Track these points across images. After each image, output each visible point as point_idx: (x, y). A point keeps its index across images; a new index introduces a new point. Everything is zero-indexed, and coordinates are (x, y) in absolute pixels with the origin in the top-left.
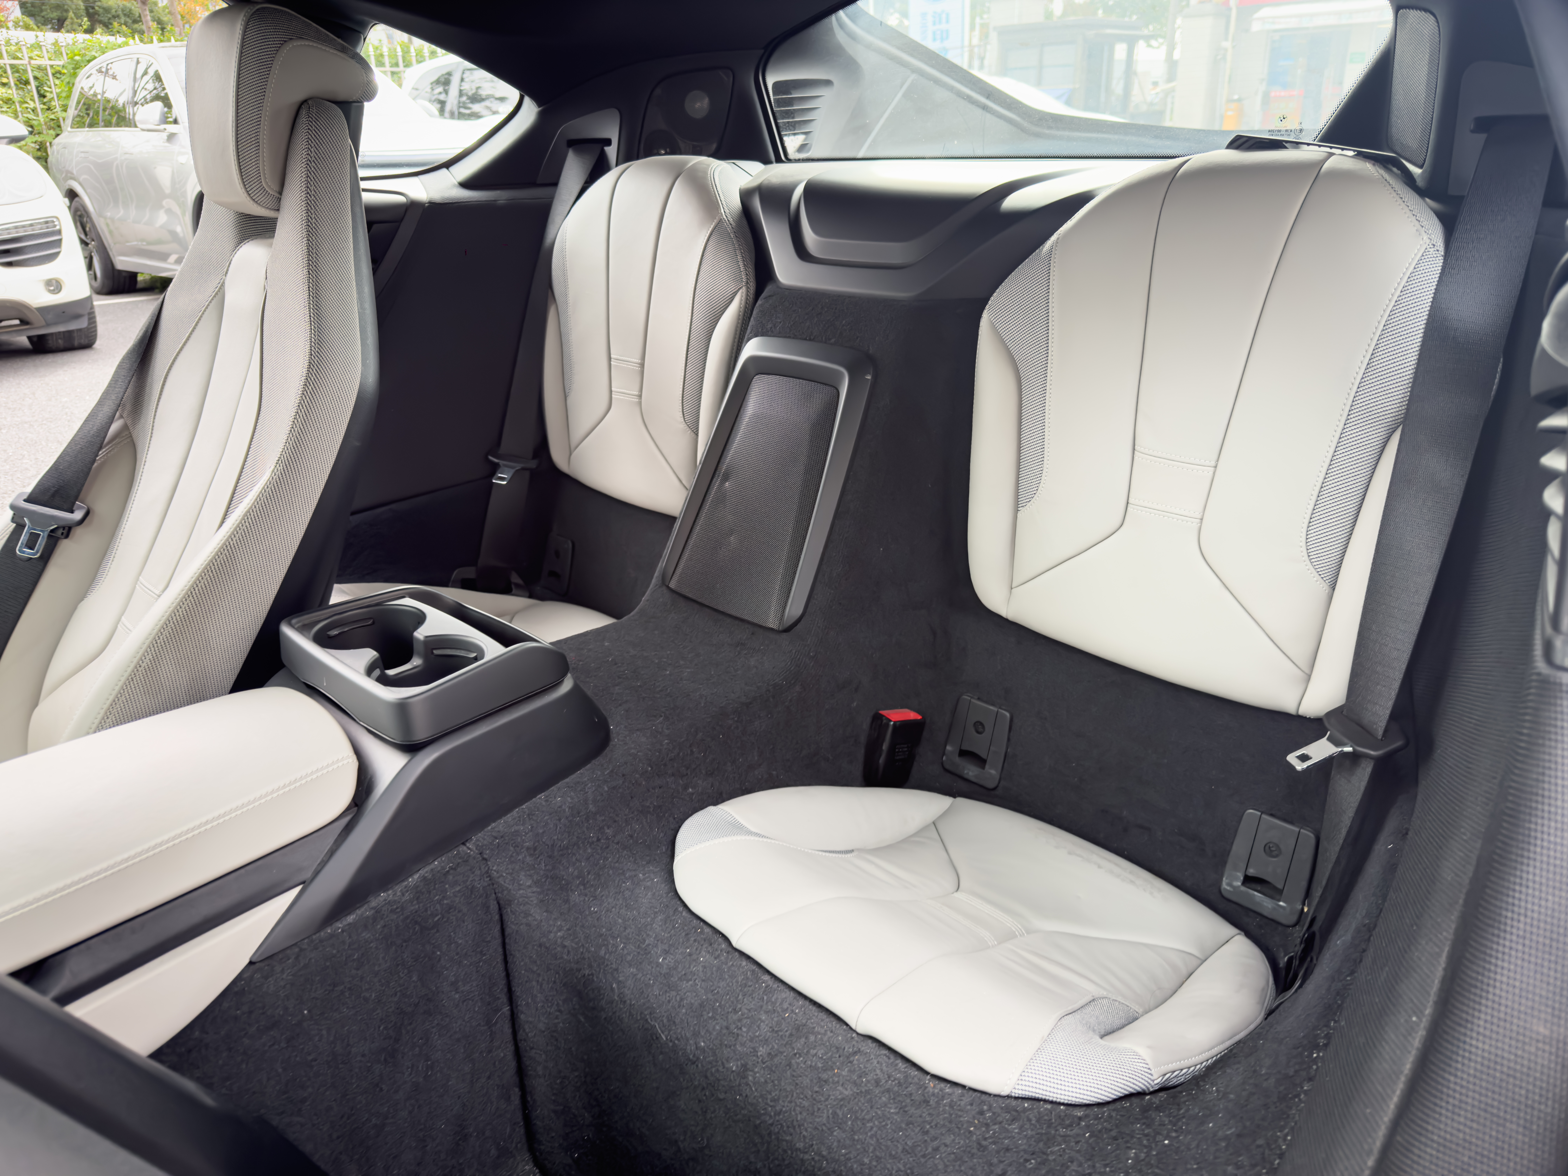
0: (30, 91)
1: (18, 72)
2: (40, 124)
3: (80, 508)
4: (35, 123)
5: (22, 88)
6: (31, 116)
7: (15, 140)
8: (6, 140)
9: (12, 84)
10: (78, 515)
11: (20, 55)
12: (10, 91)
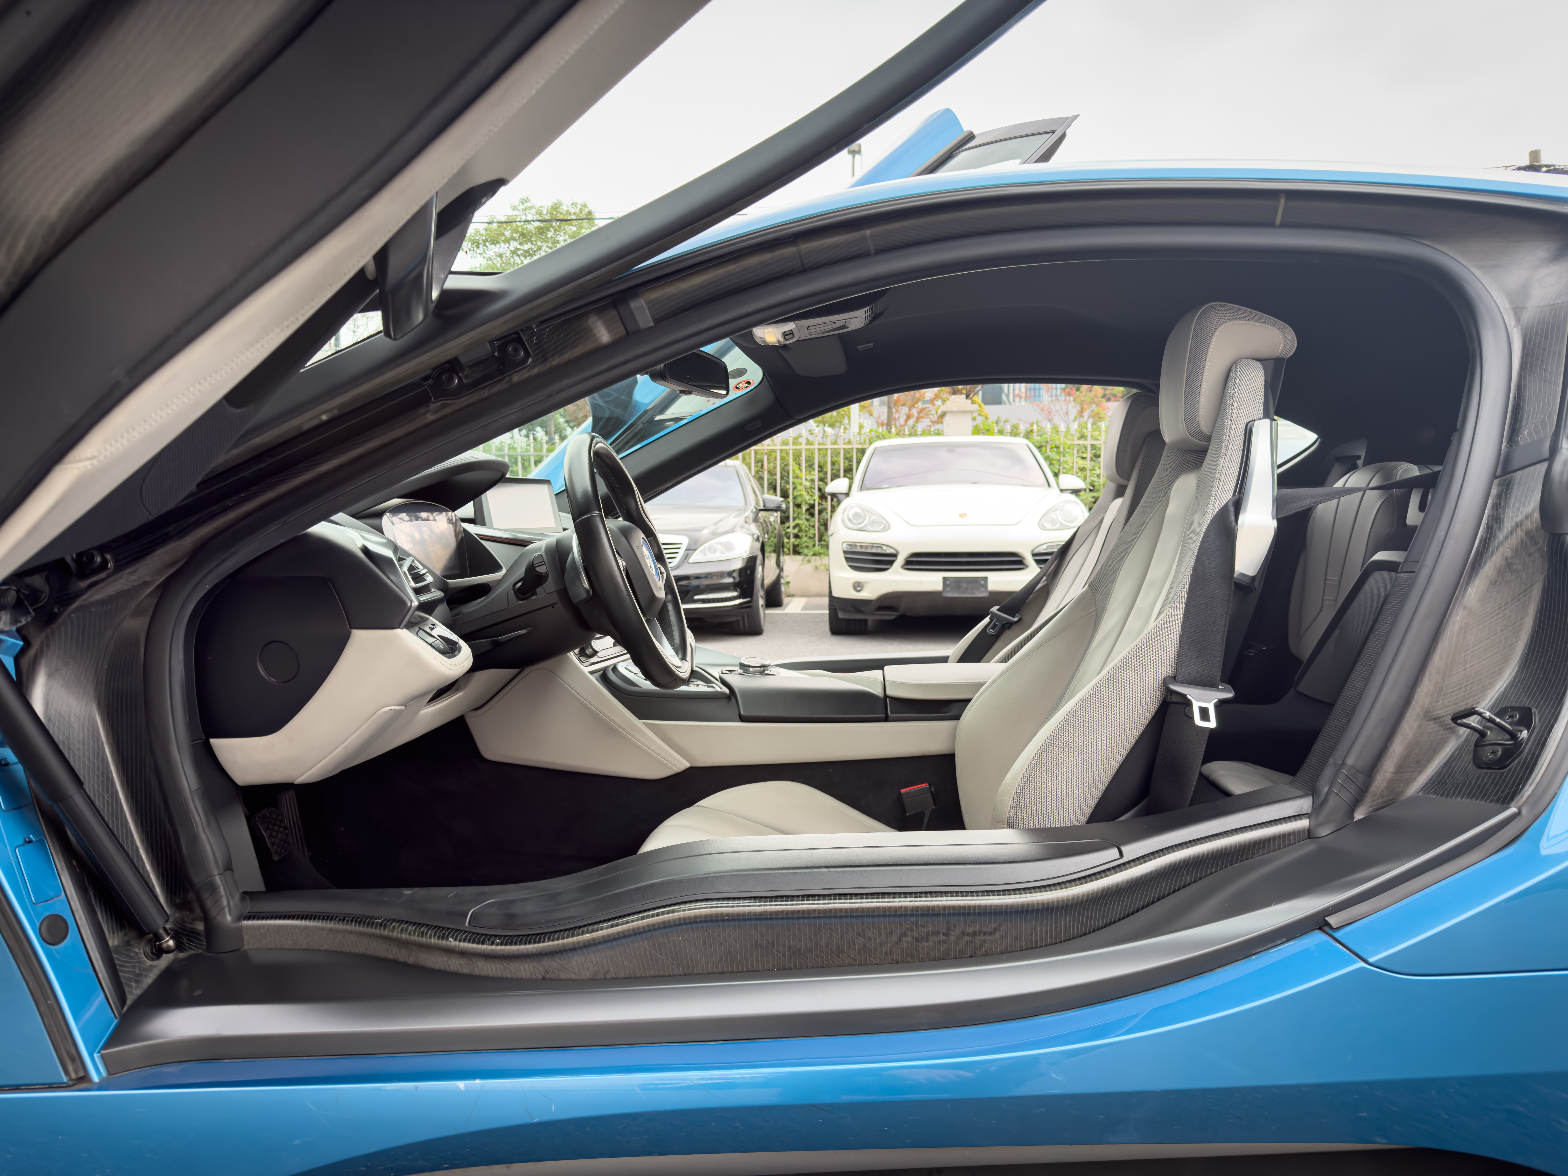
0: (1099, 462)
1: (1095, 449)
2: (1099, 485)
3: (1018, 616)
4: (1096, 484)
5: (1095, 460)
6: (1095, 479)
7: (1076, 492)
8: (1070, 491)
9: (1089, 458)
10: (1016, 619)
11: (1099, 438)
12: (1086, 463)
